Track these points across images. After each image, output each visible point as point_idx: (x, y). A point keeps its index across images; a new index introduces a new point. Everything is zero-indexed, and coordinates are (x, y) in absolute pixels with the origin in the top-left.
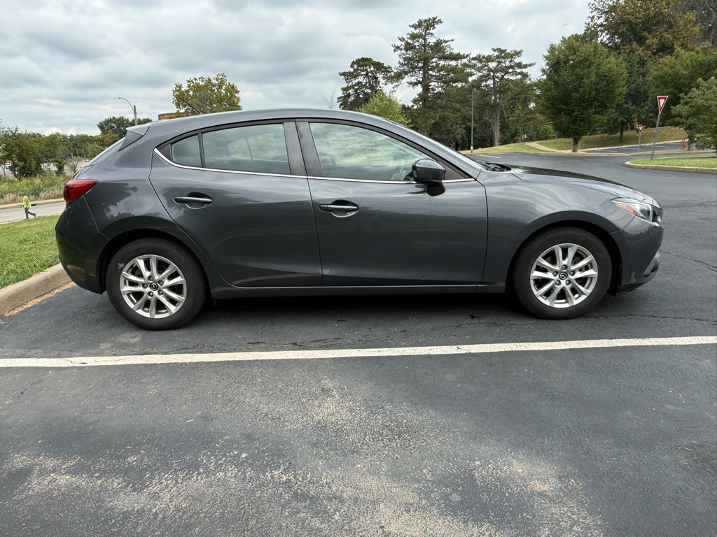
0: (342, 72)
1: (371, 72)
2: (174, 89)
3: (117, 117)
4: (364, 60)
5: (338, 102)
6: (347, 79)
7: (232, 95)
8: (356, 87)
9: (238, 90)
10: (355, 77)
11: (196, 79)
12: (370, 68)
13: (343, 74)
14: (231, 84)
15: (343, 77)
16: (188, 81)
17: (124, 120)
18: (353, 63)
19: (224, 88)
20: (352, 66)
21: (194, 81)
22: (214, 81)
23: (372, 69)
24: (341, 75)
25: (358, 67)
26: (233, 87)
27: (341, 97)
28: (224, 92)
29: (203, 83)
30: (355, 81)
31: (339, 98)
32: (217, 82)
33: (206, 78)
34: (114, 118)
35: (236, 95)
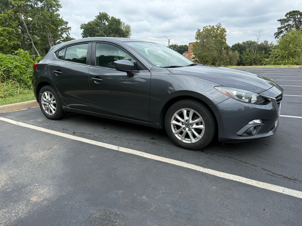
0: (279, 19)
1: (298, 18)
2: (197, 31)
3: (174, 44)
4: (294, 12)
5: (274, 35)
6: (282, 23)
7: (223, 33)
8: (287, 27)
9: (226, 31)
10: (287, 21)
11: (207, 27)
12: (297, 16)
13: (280, 20)
14: (223, 28)
15: (280, 22)
16: (204, 28)
17: (176, 46)
18: (287, 14)
19: (219, 30)
20: (286, 16)
21: (206, 27)
22: (215, 27)
23: (299, 16)
24: (278, 21)
25: (289, 16)
26: (224, 29)
27: (277, 33)
28: (219, 32)
29: (210, 28)
30: (286, 24)
31: (275, 33)
32: (216, 28)
33: (212, 25)
34: (173, 45)
35: (225, 33)
